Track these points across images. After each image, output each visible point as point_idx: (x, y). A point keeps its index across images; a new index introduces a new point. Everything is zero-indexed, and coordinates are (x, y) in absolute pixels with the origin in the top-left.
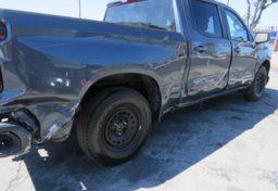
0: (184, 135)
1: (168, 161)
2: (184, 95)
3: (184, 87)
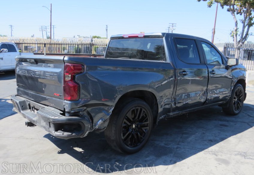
1: (177, 148)
2: (174, 106)
3: (173, 100)
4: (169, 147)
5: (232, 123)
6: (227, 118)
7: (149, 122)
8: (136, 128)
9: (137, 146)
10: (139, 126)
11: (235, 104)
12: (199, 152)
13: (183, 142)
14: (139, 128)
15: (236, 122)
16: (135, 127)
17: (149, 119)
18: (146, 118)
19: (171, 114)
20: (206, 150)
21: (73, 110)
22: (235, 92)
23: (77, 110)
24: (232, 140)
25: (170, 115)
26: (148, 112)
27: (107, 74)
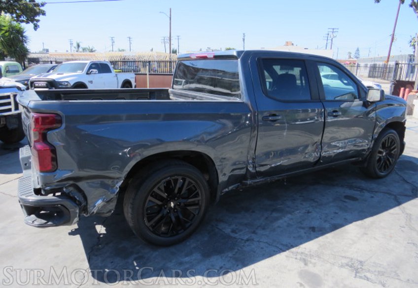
0: (275, 215)
1: (247, 240)
2: (252, 171)
3: (250, 161)
4: (235, 238)
5: (367, 195)
6: (363, 184)
7: (202, 198)
8: (177, 207)
9: (177, 234)
10: (182, 204)
11: (381, 161)
12: (280, 252)
13: (264, 229)
14: (183, 208)
15: (376, 192)
16: (174, 206)
17: (200, 194)
18: (195, 191)
19: (249, 182)
20: (294, 250)
21: (49, 186)
22: (381, 143)
23: (56, 186)
24: (352, 230)
25: (247, 183)
26: (199, 183)
27: (108, 128)
